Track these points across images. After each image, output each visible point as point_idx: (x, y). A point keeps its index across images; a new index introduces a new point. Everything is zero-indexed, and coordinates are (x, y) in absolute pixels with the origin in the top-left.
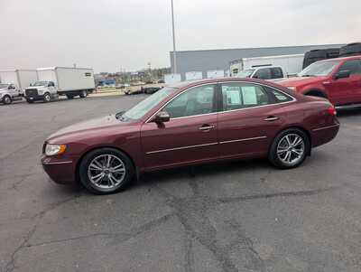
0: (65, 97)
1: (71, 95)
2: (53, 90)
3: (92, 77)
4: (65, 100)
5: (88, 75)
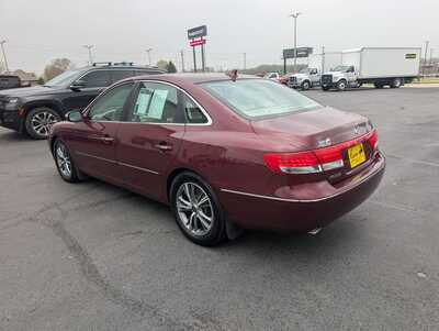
0: (372, 86)
1: (381, 83)
2: (352, 77)
3: (417, 60)
4: (371, 89)
5: (411, 56)
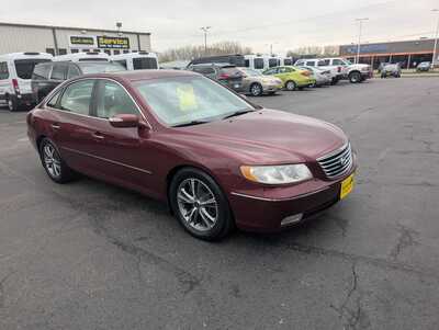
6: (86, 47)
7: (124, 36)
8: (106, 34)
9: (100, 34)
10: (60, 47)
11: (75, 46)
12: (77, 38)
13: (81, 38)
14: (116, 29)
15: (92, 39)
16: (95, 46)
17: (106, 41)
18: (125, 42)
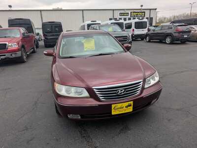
6: (125, 17)
7: (143, 11)
8: (135, 11)
9: (132, 11)
10: (115, 17)
11: (120, 17)
12: (122, 13)
13: (124, 13)
14: (140, 8)
15: (128, 13)
16: (129, 16)
17: (134, 14)
18: (143, 14)
